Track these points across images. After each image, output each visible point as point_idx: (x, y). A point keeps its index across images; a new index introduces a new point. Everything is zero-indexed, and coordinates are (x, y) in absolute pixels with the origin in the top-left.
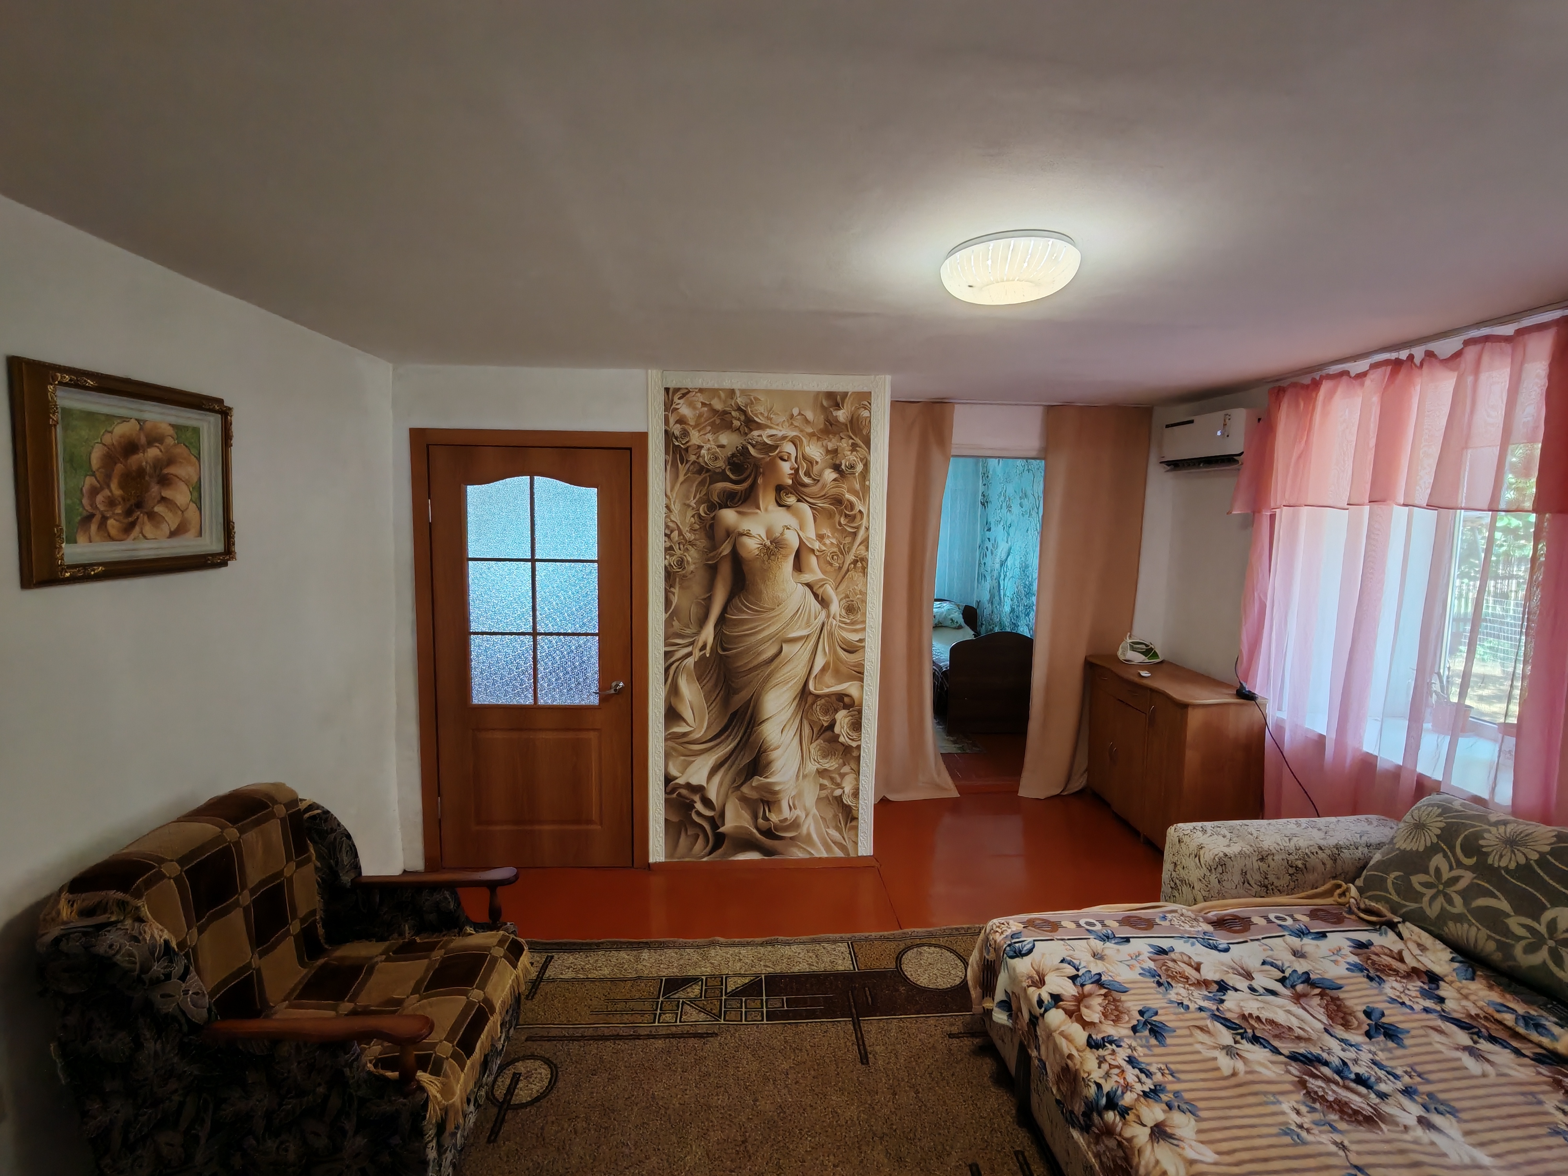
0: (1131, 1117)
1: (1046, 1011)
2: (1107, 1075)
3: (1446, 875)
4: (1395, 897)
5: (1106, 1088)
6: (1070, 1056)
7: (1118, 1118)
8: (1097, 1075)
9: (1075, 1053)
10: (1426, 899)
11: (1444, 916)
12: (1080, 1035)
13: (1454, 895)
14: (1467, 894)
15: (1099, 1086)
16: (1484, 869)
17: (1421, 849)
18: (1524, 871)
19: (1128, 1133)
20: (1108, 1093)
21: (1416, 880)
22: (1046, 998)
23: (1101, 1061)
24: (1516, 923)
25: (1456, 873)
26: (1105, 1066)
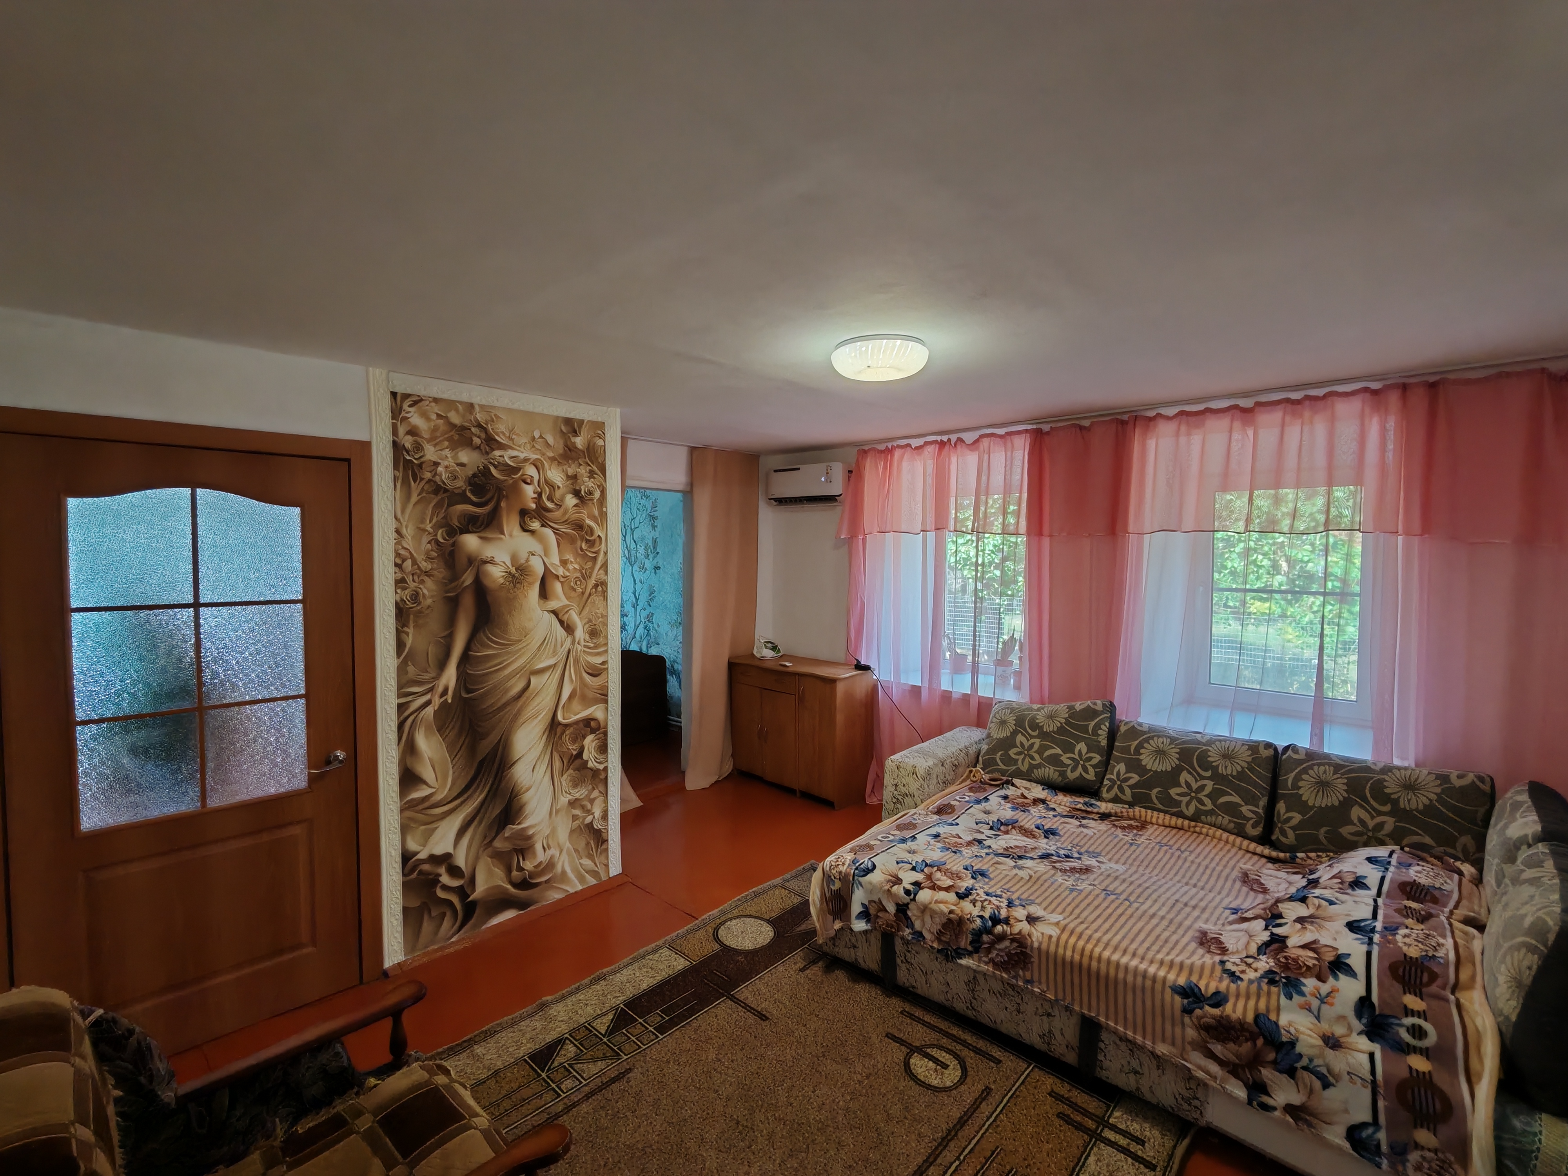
0: (1012, 921)
1: (915, 895)
2: (983, 908)
3: (1027, 744)
4: (1003, 767)
5: (987, 915)
6: (951, 912)
7: (1005, 926)
8: (976, 912)
9: (953, 908)
10: (1020, 762)
11: (1032, 767)
12: (951, 897)
13: (1034, 754)
14: (1040, 752)
15: (981, 917)
16: (1044, 735)
17: (1009, 735)
18: (1061, 730)
19: (1016, 930)
20: (990, 917)
21: (1012, 752)
22: (910, 887)
23: (974, 902)
24: (1065, 759)
25: (1032, 741)
26: (979, 904)
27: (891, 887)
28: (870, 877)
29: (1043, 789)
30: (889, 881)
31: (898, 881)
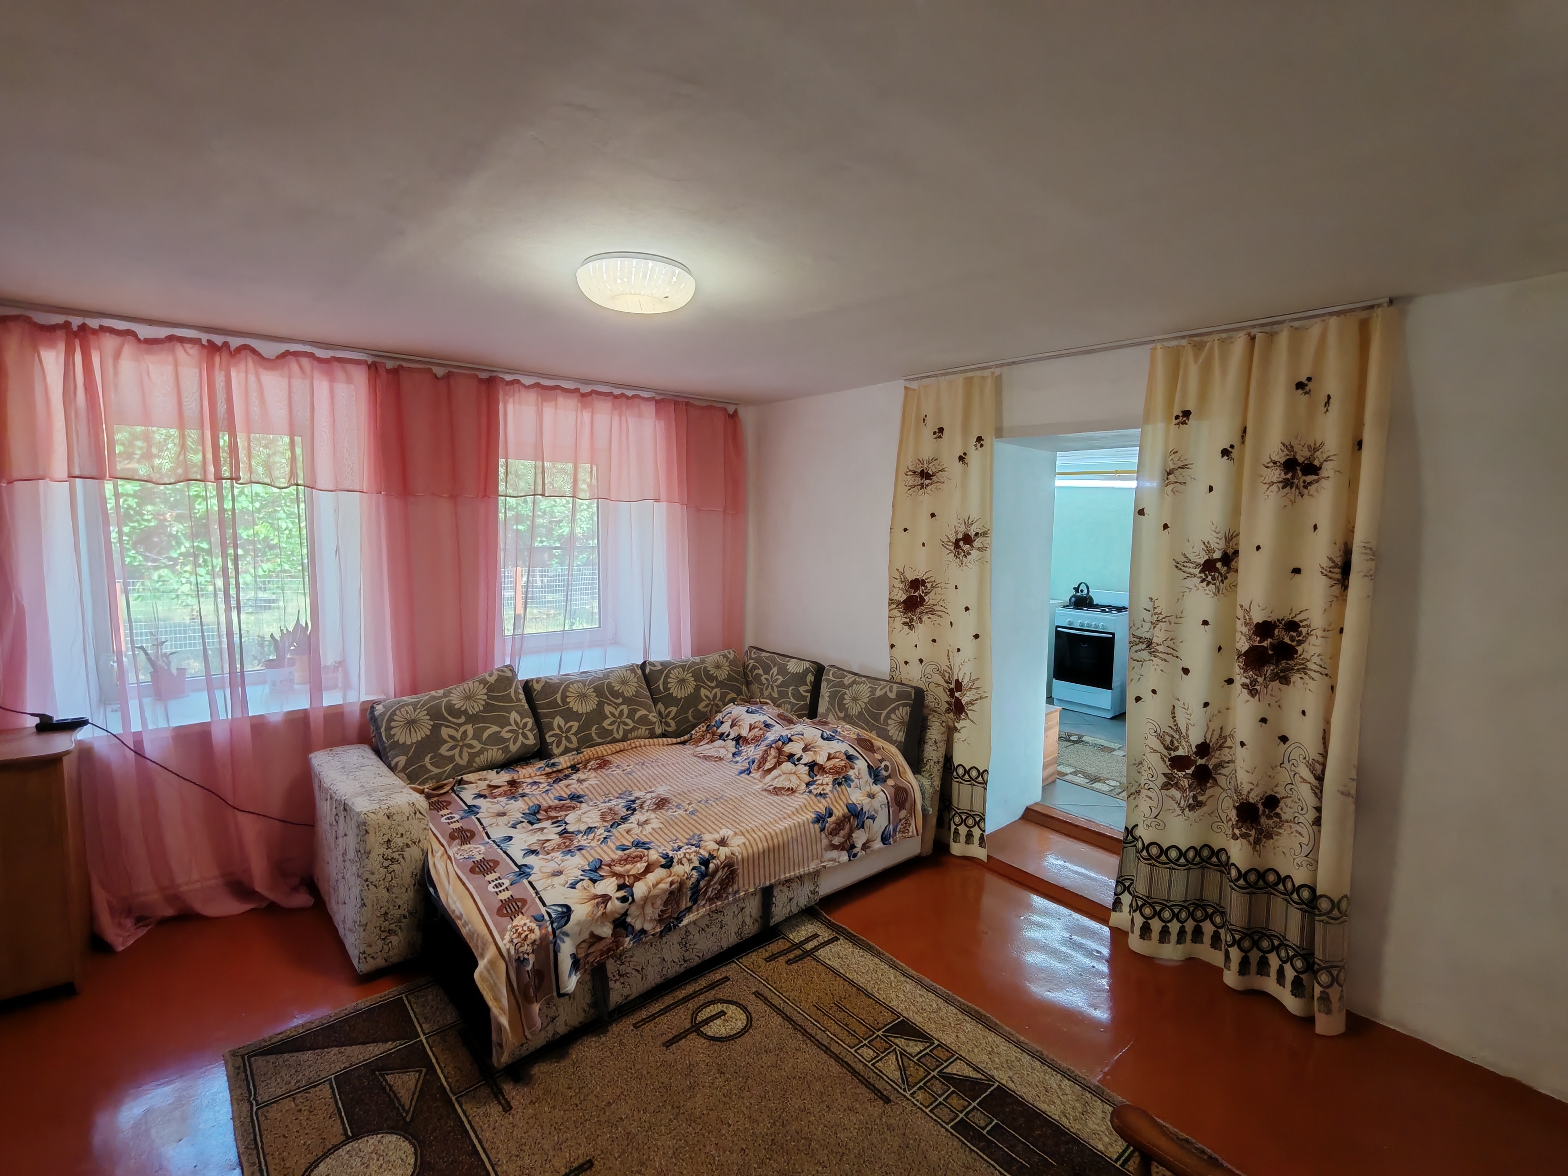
0: (715, 854)
1: (632, 895)
2: (690, 860)
3: (458, 736)
4: (436, 771)
5: (697, 864)
6: (672, 883)
7: (714, 861)
8: (687, 868)
9: (670, 879)
10: (457, 757)
11: (472, 756)
12: (659, 873)
13: (472, 742)
14: (477, 736)
15: (694, 868)
16: (472, 719)
17: (428, 733)
18: (488, 707)
19: (723, 858)
20: (700, 863)
21: (444, 750)
22: (621, 894)
23: (680, 862)
24: (505, 734)
25: (462, 729)
26: (684, 861)
27: (605, 908)
28: (574, 918)
29: (498, 773)
30: (598, 904)
31: (606, 898)
